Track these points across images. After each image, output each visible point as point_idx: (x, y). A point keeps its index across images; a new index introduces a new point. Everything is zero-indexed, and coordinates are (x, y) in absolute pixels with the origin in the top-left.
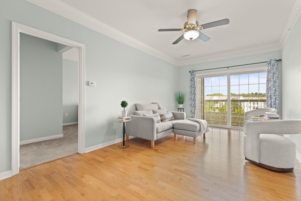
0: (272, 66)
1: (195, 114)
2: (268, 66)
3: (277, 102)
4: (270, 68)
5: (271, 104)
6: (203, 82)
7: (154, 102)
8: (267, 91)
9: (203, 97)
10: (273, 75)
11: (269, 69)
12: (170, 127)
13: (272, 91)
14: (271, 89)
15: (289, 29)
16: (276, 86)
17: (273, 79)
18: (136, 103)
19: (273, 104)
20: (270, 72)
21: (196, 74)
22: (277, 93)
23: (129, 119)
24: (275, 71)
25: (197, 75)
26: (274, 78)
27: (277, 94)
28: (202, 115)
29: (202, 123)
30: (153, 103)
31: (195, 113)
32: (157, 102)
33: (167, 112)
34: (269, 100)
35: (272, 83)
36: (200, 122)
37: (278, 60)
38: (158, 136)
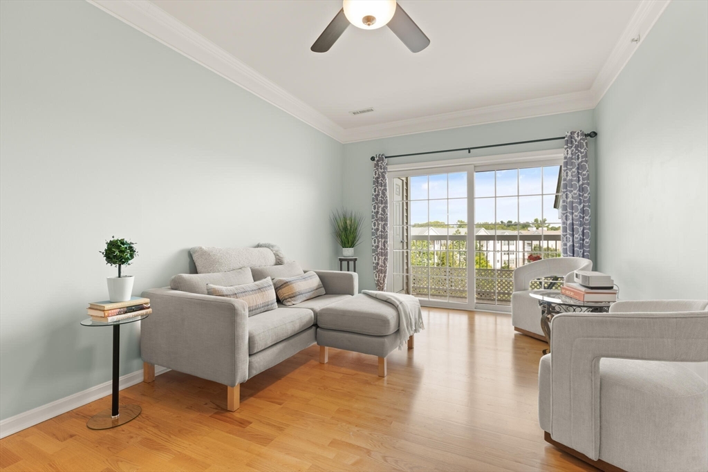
0: (577, 147)
1: (387, 275)
2: (566, 149)
3: (587, 240)
4: (572, 154)
5: (573, 245)
6: (407, 190)
7: (262, 242)
8: (564, 212)
9: (405, 227)
10: (578, 172)
11: (569, 156)
12: (304, 325)
13: (576, 214)
14: (574, 208)
15: (633, 40)
16: (584, 201)
17: (579, 181)
18: (190, 245)
19: (577, 247)
20: (572, 164)
21: (388, 167)
22: (587, 218)
23: (143, 308)
24: (582, 162)
25: (392, 168)
26: (581, 179)
27: (588, 220)
28: (403, 276)
29: (403, 306)
30: (258, 246)
31: (385, 272)
32: (272, 243)
33: (305, 272)
34: (568, 236)
35: (575, 192)
36: (398, 303)
37: (589, 135)
38: (256, 365)
